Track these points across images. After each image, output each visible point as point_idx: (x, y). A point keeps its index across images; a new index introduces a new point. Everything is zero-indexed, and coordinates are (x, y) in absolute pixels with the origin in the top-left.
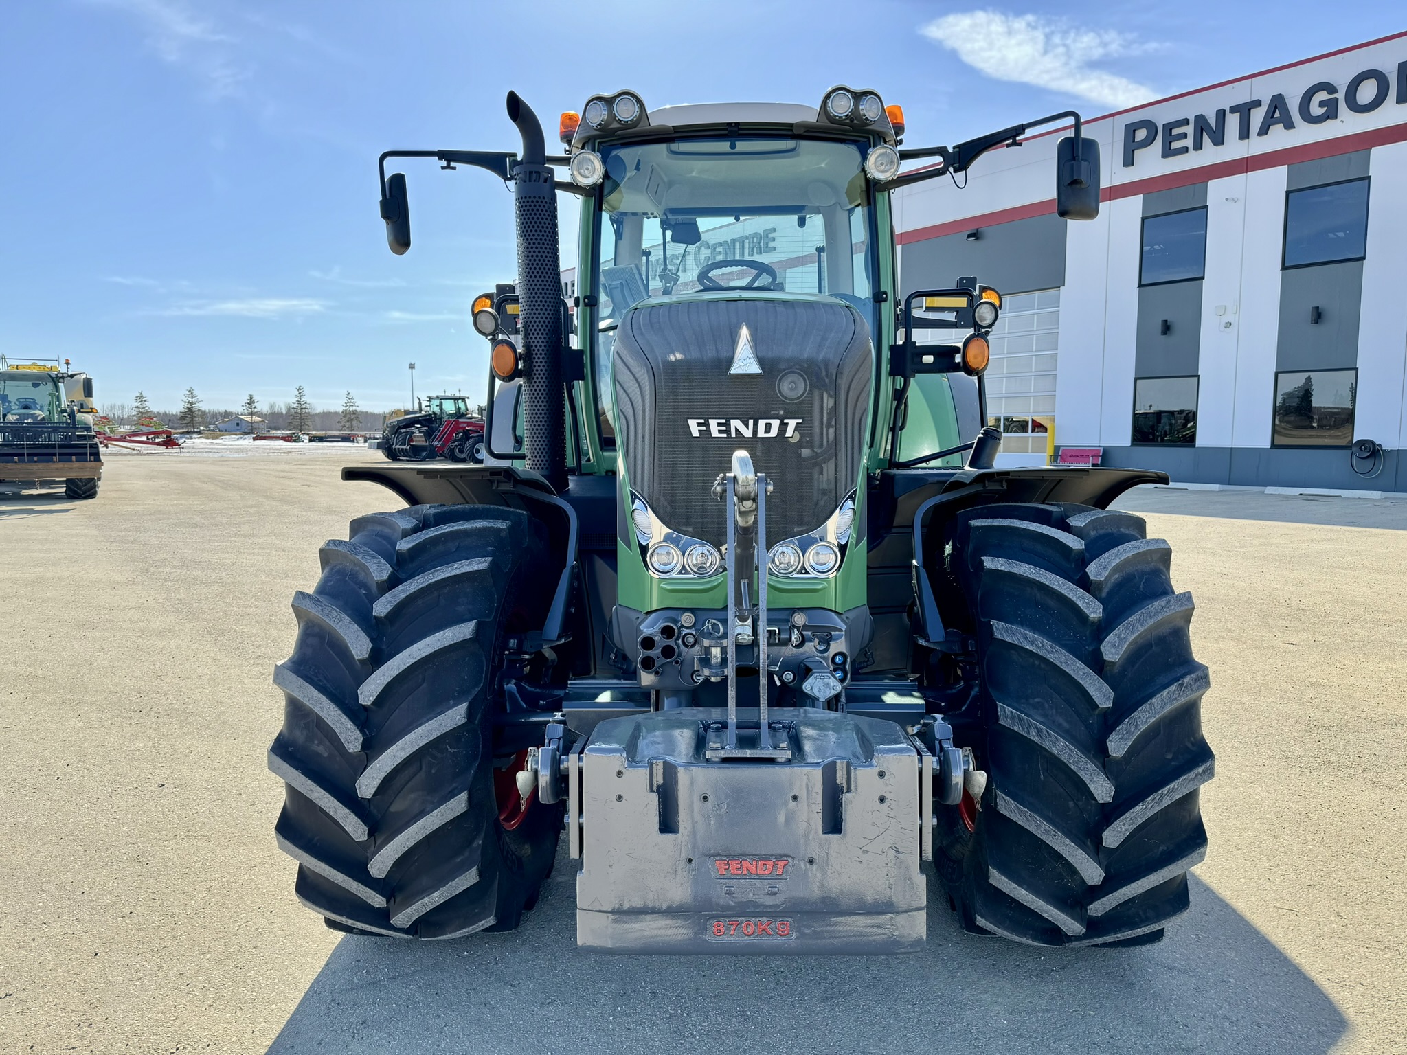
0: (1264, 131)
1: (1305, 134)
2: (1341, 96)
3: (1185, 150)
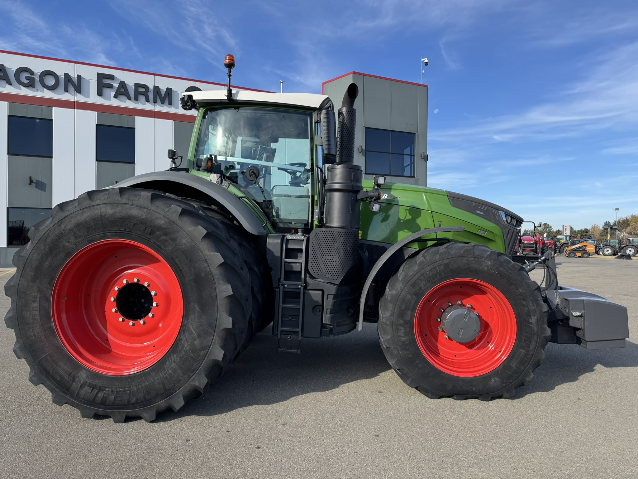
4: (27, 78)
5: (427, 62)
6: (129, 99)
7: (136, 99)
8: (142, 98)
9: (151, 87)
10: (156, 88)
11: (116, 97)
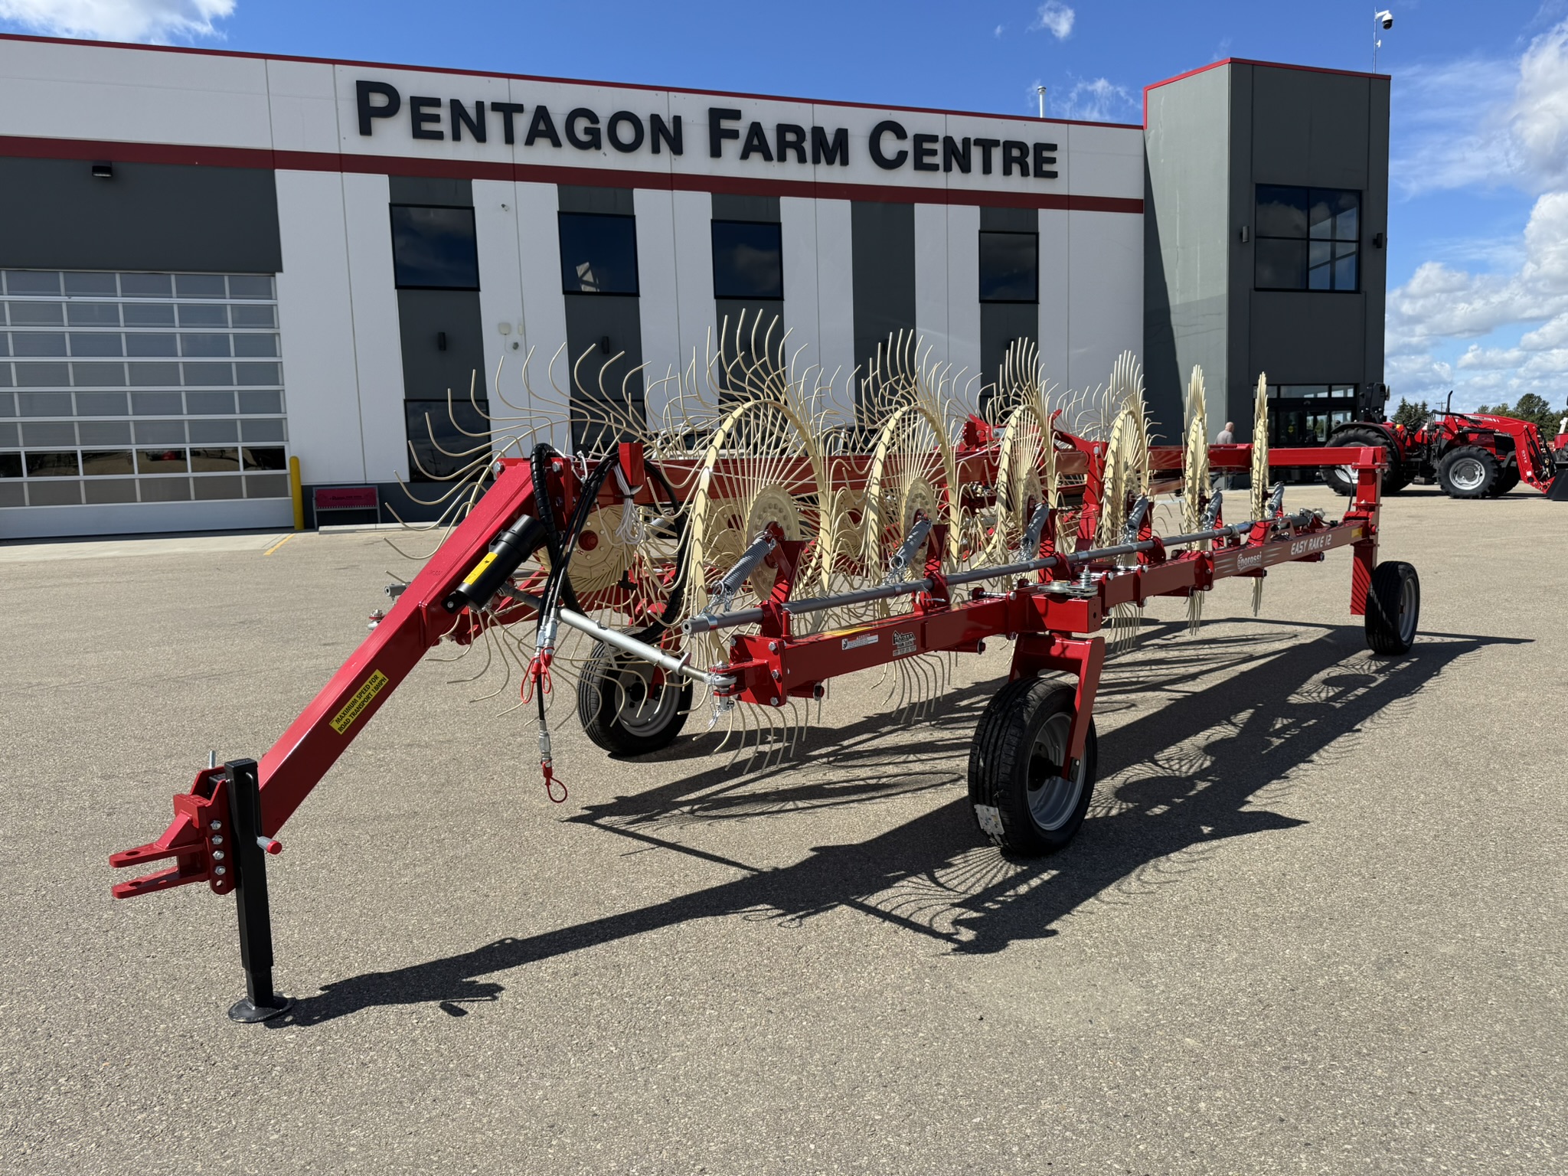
0: (530, 142)
1: (569, 157)
2: (603, 126)
3: (438, 136)
4: (587, 131)
5: (1390, 21)
6: (768, 157)
7: (782, 158)
8: (791, 154)
9: (807, 128)
10: (818, 132)
11: (745, 156)
